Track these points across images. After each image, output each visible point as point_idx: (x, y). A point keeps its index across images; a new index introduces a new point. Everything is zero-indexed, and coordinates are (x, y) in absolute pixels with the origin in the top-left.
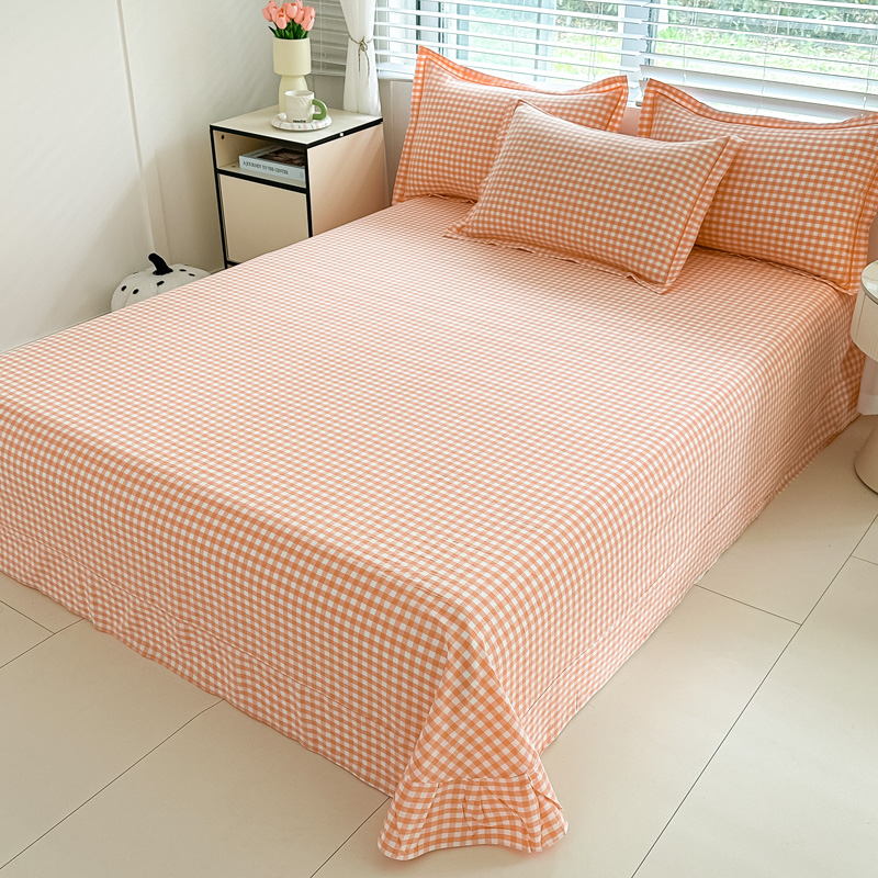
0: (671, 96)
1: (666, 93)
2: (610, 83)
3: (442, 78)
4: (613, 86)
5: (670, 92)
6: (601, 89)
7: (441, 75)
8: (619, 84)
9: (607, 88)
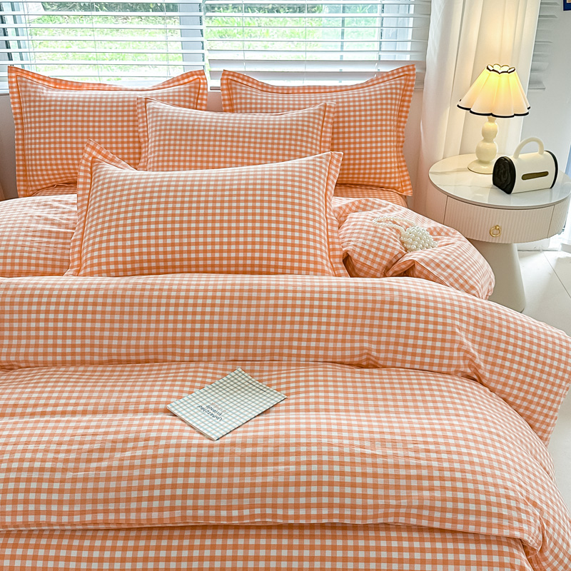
0: (240, 81)
1: (235, 79)
2: (188, 77)
4: (191, 79)
5: (238, 77)
6: (181, 82)
8: (196, 77)
9: (186, 80)
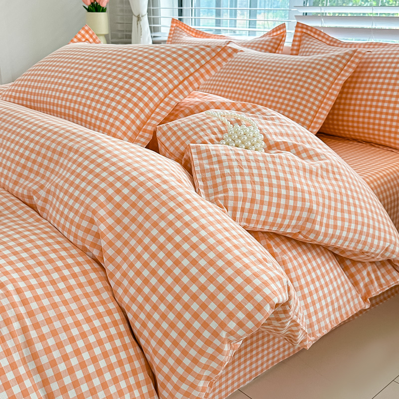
3: (181, 36)
7: (181, 34)
